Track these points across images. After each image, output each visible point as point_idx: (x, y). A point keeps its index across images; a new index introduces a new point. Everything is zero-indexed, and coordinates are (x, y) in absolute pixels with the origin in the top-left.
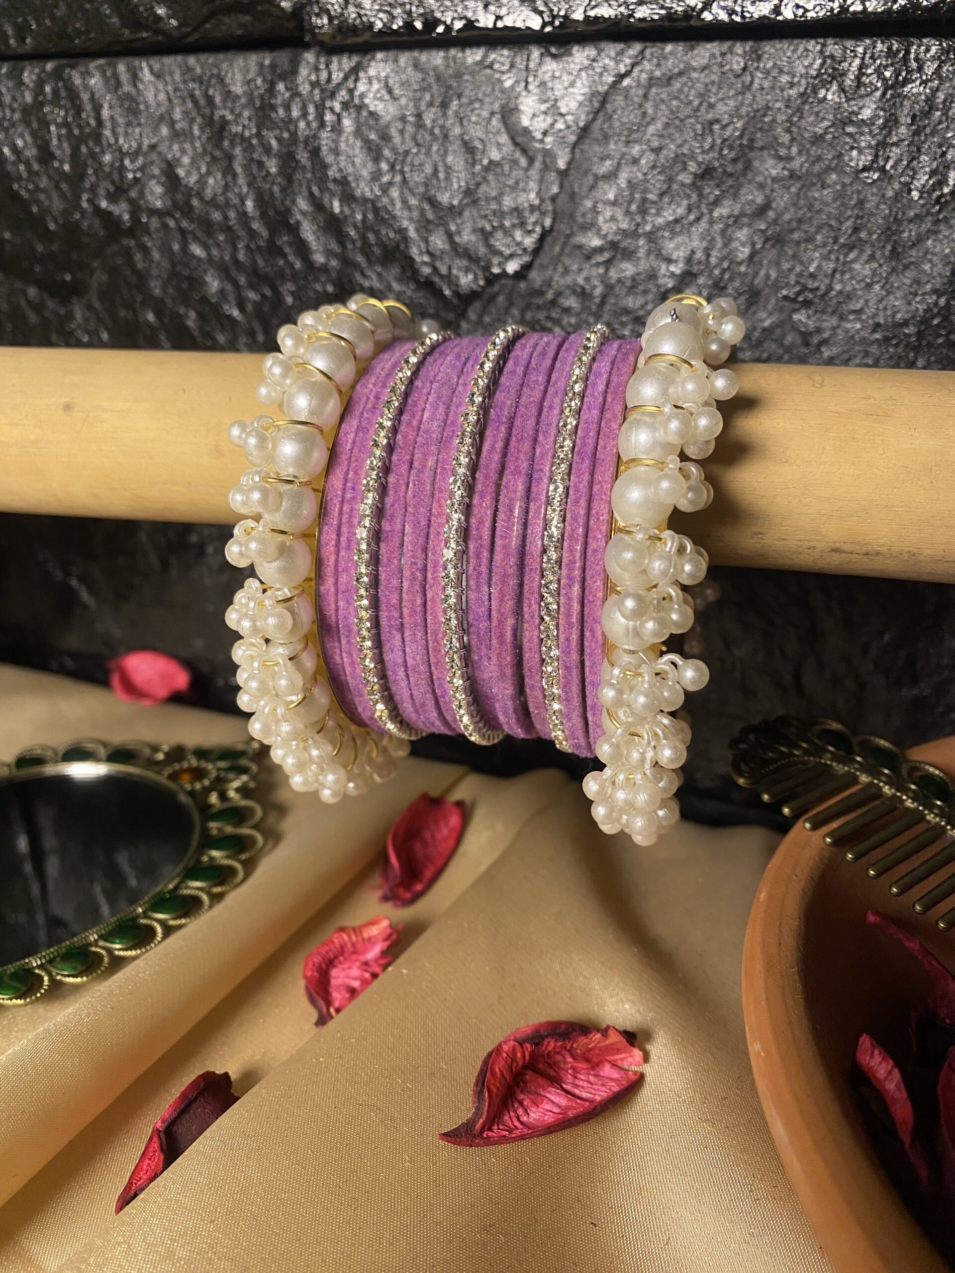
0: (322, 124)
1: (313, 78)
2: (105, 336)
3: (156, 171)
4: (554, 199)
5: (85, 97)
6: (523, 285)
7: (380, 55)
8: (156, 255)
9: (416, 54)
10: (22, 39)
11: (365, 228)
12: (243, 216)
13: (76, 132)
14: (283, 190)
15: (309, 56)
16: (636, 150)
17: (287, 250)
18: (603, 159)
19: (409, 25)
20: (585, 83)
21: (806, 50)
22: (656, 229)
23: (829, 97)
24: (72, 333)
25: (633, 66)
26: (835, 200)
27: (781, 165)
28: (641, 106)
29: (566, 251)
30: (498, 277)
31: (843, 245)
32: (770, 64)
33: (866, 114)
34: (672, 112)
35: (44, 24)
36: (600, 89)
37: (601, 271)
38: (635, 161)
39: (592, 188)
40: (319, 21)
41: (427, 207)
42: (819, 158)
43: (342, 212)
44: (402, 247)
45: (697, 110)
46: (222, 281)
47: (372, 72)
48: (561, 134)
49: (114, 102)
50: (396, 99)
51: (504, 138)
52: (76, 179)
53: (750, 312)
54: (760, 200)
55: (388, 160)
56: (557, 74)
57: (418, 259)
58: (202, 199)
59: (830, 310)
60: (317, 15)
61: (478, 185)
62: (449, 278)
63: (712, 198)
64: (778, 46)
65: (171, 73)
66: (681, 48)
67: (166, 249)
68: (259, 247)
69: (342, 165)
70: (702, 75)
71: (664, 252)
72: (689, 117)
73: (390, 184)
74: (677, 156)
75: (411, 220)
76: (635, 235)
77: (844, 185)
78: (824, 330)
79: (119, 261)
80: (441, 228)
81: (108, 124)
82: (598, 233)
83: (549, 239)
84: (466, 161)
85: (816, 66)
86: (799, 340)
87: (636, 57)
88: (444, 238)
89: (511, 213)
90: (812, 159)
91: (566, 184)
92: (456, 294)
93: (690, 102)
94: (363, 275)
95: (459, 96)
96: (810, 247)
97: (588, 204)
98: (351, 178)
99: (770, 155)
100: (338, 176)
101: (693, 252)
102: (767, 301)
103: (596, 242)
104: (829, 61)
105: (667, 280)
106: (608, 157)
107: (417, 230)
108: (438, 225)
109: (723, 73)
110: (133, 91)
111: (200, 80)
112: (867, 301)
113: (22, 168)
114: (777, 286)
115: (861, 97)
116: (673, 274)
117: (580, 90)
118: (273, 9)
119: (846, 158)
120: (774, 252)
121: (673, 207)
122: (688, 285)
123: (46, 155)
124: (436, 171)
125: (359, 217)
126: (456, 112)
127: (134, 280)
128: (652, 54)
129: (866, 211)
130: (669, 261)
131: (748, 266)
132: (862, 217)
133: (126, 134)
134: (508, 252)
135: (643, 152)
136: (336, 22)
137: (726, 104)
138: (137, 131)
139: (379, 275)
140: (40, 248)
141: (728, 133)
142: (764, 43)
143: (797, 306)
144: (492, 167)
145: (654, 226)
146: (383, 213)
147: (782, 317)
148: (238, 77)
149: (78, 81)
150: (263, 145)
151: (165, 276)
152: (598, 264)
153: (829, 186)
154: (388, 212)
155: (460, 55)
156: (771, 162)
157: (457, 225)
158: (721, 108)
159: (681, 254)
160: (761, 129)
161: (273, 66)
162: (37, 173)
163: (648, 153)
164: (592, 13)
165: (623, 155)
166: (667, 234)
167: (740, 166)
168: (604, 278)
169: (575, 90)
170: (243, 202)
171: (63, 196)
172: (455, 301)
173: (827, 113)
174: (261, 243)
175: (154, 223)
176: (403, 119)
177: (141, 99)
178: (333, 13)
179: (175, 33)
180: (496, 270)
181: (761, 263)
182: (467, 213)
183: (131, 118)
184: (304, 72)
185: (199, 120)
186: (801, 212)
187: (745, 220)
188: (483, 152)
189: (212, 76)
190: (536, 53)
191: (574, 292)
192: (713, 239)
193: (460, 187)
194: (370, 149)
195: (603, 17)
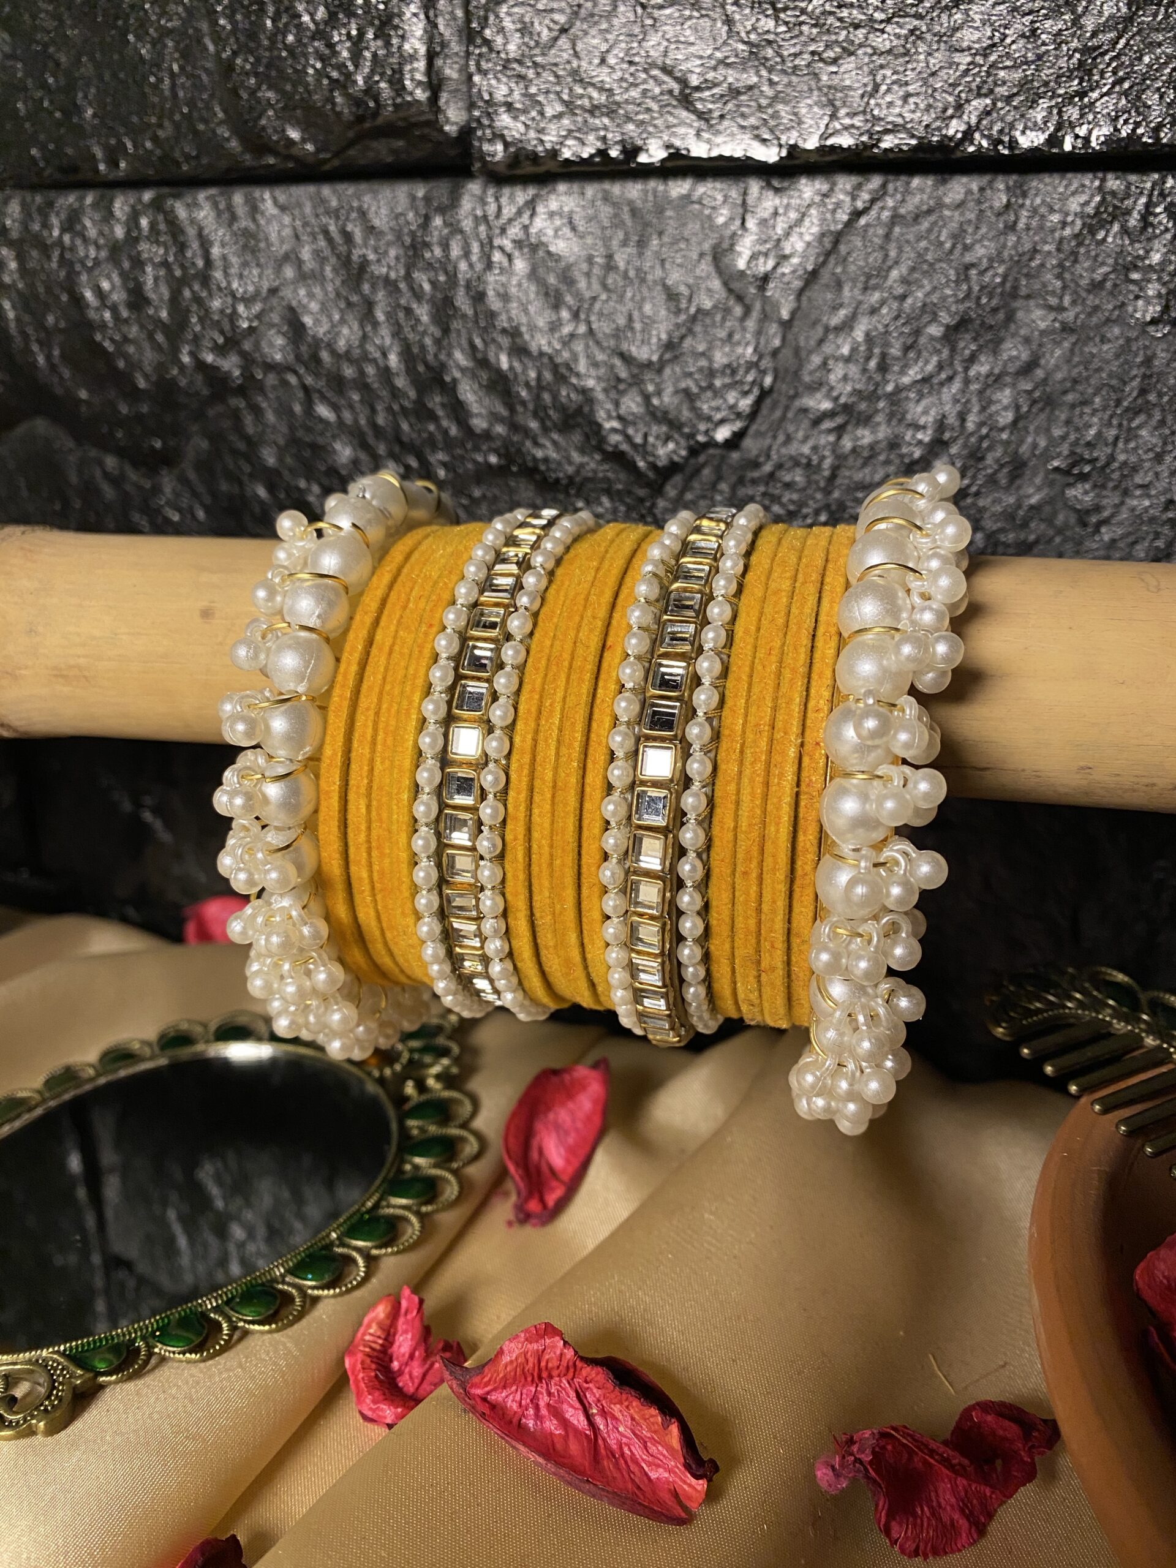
0: (489, 265)
1: (479, 213)
2: (201, 514)
3: (275, 318)
4: (775, 353)
5: (191, 232)
6: (735, 456)
7: (562, 187)
8: (270, 417)
9: (607, 185)
10: (113, 163)
11: (540, 386)
12: (386, 373)
13: (178, 273)
14: (438, 342)
15: (474, 187)
16: (876, 296)
17: (440, 413)
18: (835, 308)
19: (603, 153)
20: (815, 221)
21: (1083, 186)
22: (898, 390)
23: (1110, 240)
24: (158, 511)
25: (873, 201)
26: (1117, 356)
27: (1052, 316)
28: (882, 248)
29: (790, 415)
30: (705, 446)
31: (1127, 410)
32: (1038, 201)
33: (1156, 258)
34: (920, 255)
35: (143, 146)
36: (832, 228)
37: (831, 438)
38: (874, 311)
39: (821, 341)
40: (492, 149)
41: (617, 362)
42: (1096, 308)
43: (511, 368)
44: (586, 409)
45: (951, 251)
46: (355, 450)
47: (554, 205)
48: (786, 279)
49: (227, 238)
50: (582, 237)
51: (716, 284)
52: (176, 330)
53: (1015, 486)
54: (1025, 356)
55: (570, 308)
56: (781, 211)
57: (608, 425)
58: (333, 353)
59: (1111, 485)
60: (489, 141)
61: (683, 338)
62: (643, 449)
63: (967, 352)
64: (1047, 180)
65: (300, 205)
66: (930, 182)
67: (284, 411)
68: (402, 407)
69: (514, 312)
70: (957, 214)
71: (909, 417)
72: (940, 261)
73: (572, 336)
74: (925, 305)
75: (599, 379)
76: (872, 397)
77: (1129, 340)
78: (1104, 508)
79: (226, 424)
80: (635, 389)
81: (219, 263)
82: (828, 396)
83: (768, 401)
84: (668, 309)
85: (1093, 205)
86: (1073, 520)
87: (876, 191)
88: (639, 399)
89: (723, 373)
90: (1088, 310)
91: (790, 337)
92: (653, 466)
93: (941, 244)
94: (536, 444)
95: (660, 234)
96: (1087, 410)
97: (816, 360)
98: (524, 329)
99: (1038, 306)
100: (505, 325)
101: (944, 416)
102: (1035, 475)
103: (827, 405)
104: (1109, 198)
105: (911, 448)
106: (841, 305)
107: (606, 390)
108: (630, 385)
109: (981, 211)
110: (252, 226)
111: (335, 214)
112: (1157, 474)
113: (107, 315)
114: (1046, 456)
115: (1149, 240)
116: (920, 442)
117: (811, 229)
118: (435, 134)
119: (1130, 309)
120: (1043, 416)
121: (920, 364)
122: (936, 455)
123: (138, 299)
124: (630, 318)
125: (533, 374)
126: (657, 254)
127: (241, 446)
128: (896, 190)
129: (1155, 370)
130: (918, 427)
131: (1011, 433)
132: (1151, 376)
133: (241, 276)
134: (718, 416)
135: (883, 302)
136: (512, 150)
137: (986, 247)
138: (255, 272)
139: (555, 443)
140: (124, 409)
141: (987, 279)
142: (1030, 177)
143: (1071, 480)
144: (700, 317)
145: (897, 386)
146: (563, 370)
147: (1052, 494)
148: (384, 211)
149: (181, 212)
150: (412, 289)
151: (281, 441)
152: (830, 431)
153: (1109, 341)
154: (570, 369)
155: (661, 188)
156: (1038, 313)
157: (657, 385)
158: (980, 251)
159: (931, 419)
160: (1027, 275)
161: (427, 199)
162: (126, 321)
163: (890, 301)
164: (829, 142)
165: (860, 303)
166: (912, 395)
167: (1001, 316)
168: (835, 446)
169: (803, 230)
170: (385, 355)
171: (157, 347)
172: (651, 474)
173: (1109, 256)
174: (406, 404)
175: (271, 379)
176: (590, 260)
177: (261, 236)
178: (509, 139)
179: (311, 160)
180: (701, 438)
181: (1026, 429)
182: (667, 371)
183: (249, 257)
184: (467, 204)
185: (333, 260)
186: (1076, 370)
187: (1008, 379)
188: (690, 300)
189: (352, 208)
190: (755, 186)
191: (797, 464)
192: (968, 401)
193: (660, 339)
194: (547, 294)
195: (840, 147)
